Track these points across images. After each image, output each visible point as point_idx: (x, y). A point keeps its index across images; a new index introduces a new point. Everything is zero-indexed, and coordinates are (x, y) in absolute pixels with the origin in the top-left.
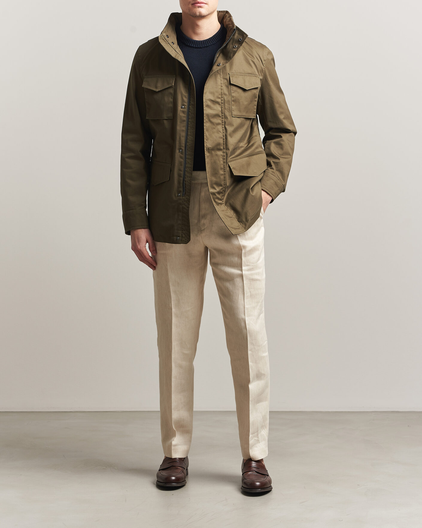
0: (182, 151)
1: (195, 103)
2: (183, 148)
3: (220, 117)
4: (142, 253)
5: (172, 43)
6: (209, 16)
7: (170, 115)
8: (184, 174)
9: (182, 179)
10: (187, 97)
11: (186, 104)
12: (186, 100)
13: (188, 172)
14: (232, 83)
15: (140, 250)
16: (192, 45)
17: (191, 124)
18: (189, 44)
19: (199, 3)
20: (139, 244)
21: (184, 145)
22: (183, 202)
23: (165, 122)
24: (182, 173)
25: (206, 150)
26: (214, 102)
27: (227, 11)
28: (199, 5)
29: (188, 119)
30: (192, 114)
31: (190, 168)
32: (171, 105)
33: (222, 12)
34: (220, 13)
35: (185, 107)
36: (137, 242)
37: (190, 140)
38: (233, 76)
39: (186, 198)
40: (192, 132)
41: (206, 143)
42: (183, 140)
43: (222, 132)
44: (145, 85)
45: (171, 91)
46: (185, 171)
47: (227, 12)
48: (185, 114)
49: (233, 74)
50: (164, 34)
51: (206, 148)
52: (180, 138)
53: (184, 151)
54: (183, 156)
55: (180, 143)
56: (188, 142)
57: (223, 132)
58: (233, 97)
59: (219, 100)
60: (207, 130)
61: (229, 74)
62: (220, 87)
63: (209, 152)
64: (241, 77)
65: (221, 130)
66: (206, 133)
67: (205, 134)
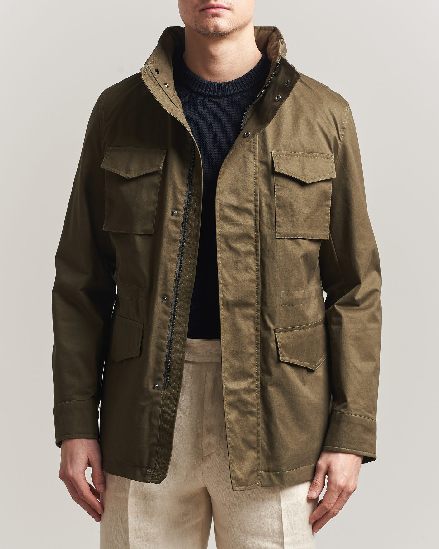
0: (168, 299)
1: (199, 208)
2: (171, 295)
3: (251, 238)
4: (77, 484)
5: (166, 84)
6: (236, 34)
7: (150, 227)
8: (170, 346)
9: (164, 354)
10: (184, 193)
11: (181, 208)
12: (182, 199)
13: (177, 342)
14: (277, 170)
15: (73, 478)
16: (203, 92)
17: (190, 247)
18: (196, 88)
19: (213, 7)
20: (72, 466)
21: (172, 288)
22: (163, 400)
23: (138, 239)
24: (165, 343)
25: (223, 306)
26: (239, 210)
27: (274, 28)
28: (213, 10)
29: (184, 237)
30: (192, 227)
31: (182, 333)
32: (153, 208)
33: (265, 28)
34: (261, 32)
35: (181, 213)
36: (69, 462)
37: (185, 280)
38: (280, 158)
39: (171, 394)
40: (191, 263)
41: (223, 291)
42: (172, 277)
43: (255, 270)
44: (106, 165)
45: (156, 180)
46: (171, 340)
47: (275, 30)
48: (178, 227)
49: (279, 153)
50: (151, 66)
51: (223, 302)
52: (166, 274)
53: (171, 300)
54: (169, 309)
55: (165, 283)
56: (181, 283)
57: (257, 270)
58: (279, 199)
59: (251, 206)
60: (225, 266)
61: (271, 153)
62: (252, 180)
63: (228, 310)
64: (297, 158)
65: (253, 265)
66: (222, 272)
67: (219, 275)
